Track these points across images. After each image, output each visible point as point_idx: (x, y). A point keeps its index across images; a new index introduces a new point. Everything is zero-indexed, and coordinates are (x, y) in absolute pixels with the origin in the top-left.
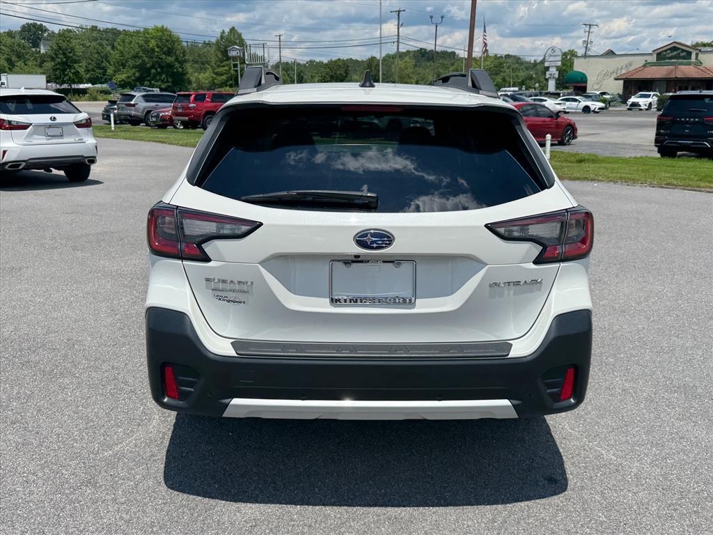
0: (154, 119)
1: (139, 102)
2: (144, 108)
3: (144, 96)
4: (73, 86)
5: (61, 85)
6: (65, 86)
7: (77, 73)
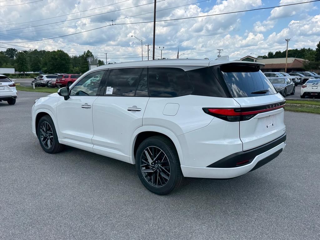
0: (50, 85)
1: (45, 79)
2: (47, 81)
3: (46, 77)
4: (25, 73)
5: (20, 72)
6: (22, 73)
7: (27, 68)
